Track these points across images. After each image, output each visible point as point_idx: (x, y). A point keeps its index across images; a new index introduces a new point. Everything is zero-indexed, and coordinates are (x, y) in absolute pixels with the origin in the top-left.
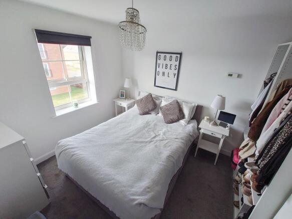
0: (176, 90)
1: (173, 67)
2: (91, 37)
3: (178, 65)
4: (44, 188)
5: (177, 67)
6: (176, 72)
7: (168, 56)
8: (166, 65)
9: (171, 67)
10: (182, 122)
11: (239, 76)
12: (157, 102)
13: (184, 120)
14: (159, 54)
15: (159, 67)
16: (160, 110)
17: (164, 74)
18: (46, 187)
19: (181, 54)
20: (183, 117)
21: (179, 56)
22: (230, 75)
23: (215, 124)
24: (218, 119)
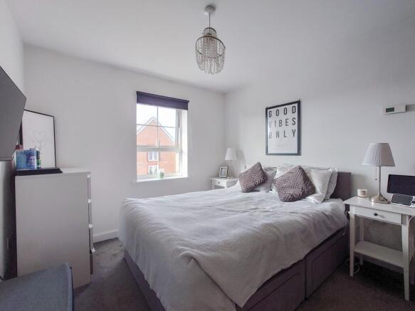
0: (299, 153)
1: (290, 122)
2: (188, 101)
3: (297, 118)
4: (91, 252)
5: (296, 121)
6: (296, 127)
7: (281, 109)
8: (280, 122)
9: (286, 122)
10: (311, 198)
11: (408, 108)
12: (269, 173)
13: (315, 195)
14: (268, 111)
15: (270, 126)
16: (273, 185)
17: (278, 135)
18: (93, 250)
19: (299, 102)
20: (312, 191)
21: (296, 105)
22: (390, 110)
23: (382, 200)
24: (388, 191)
